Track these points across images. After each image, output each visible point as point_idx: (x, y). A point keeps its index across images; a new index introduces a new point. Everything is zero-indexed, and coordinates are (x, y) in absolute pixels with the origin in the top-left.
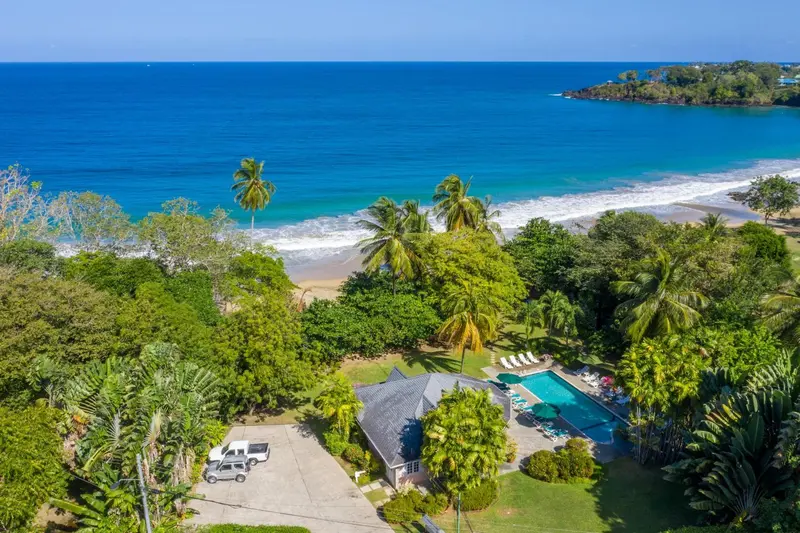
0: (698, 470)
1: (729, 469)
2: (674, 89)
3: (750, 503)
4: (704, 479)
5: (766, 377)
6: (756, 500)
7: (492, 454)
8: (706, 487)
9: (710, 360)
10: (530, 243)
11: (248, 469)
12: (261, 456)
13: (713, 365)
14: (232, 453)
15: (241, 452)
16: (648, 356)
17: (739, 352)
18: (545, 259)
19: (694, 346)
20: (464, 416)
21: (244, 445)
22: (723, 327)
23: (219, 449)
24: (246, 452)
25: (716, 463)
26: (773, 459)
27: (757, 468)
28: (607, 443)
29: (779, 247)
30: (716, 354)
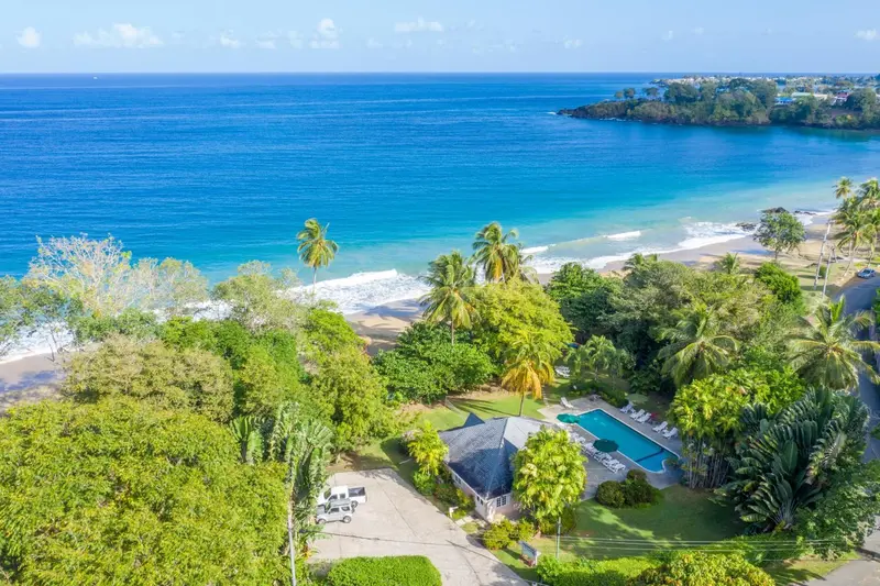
0: (745, 489)
1: (772, 487)
2: (672, 107)
3: (787, 515)
4: (752, 496)
5: (797, 411)
6: (793, 511)
7: (574, 485)
8: (754, 503)
9: (748, 397)
10: (565, 287)
11: (353, 511)
12: (360, 499)
13: (751, 402)
14: (335, 497)
15: (343, 496)
16: (697, 396)
17: (772, 389)
18: (584, 304)
19: (734, 385)
20: (551, 455)
21: (344, 490)
22: (756, 368)
23: (322, 495)
24: (347, 496)
25: (761, 483)
26: (806, 477)
27: (793, 485)
28: (661, 472)
29: (793, 286)
30: (753, 392)
